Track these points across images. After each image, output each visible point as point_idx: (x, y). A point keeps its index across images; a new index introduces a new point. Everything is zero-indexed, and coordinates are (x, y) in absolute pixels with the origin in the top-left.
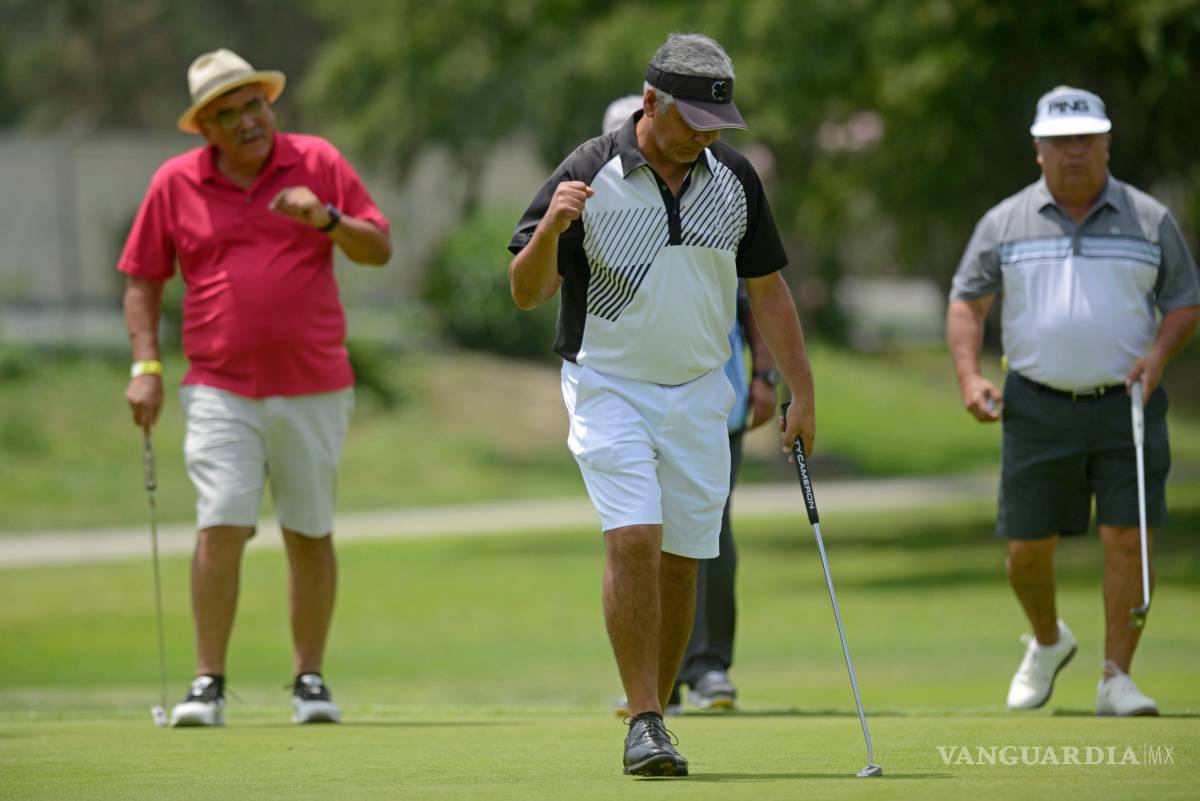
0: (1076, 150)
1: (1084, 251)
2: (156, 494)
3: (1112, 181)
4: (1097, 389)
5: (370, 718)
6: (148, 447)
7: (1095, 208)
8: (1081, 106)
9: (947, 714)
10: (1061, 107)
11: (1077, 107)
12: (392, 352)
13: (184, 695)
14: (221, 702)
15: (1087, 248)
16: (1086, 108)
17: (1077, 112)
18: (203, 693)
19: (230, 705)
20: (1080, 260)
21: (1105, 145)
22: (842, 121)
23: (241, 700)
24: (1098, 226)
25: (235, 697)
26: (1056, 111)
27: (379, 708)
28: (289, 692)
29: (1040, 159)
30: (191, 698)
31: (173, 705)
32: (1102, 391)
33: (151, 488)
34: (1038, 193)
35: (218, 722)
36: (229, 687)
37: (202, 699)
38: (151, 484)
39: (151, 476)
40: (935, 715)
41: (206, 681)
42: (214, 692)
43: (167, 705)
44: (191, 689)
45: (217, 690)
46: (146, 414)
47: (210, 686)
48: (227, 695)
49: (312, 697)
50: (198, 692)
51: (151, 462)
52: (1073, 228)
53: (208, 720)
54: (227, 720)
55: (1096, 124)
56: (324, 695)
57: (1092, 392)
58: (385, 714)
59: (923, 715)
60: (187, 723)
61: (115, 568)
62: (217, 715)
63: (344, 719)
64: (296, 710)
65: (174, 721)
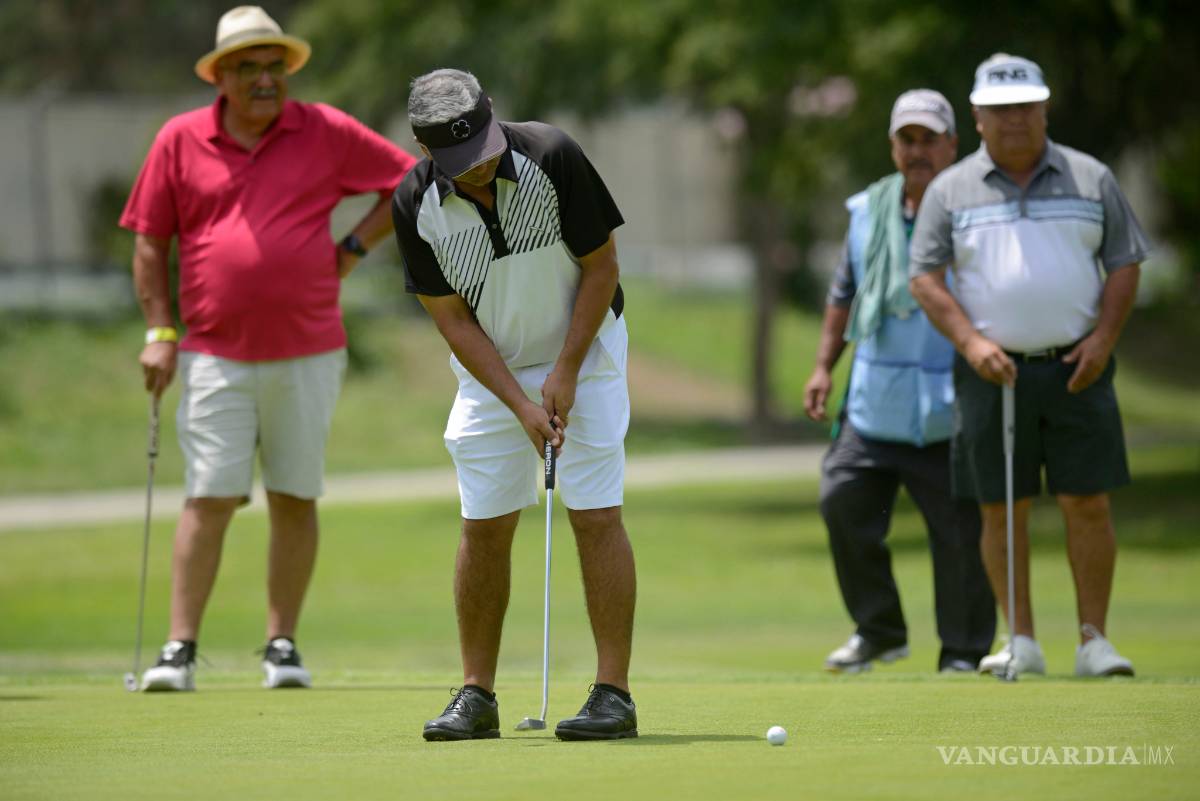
0: (1016, 119)
1: (1031, 214)
2: (157, 461)
3: (1051, 144)
4: (1049, 350)
5: (340, 683)
6: (156, 414)
7: (1037, 171)
8: (1020, 74)
9: (919, 680)
10: (1000, 75)
11: (1017, 75)
12: (364, 316)
13: (155, 659)
14: (192, 666)
15: (1034, 211)
16: (1025, 76)
17: (1017, 81)
18: (174, 658)
19: (200, 670)
20: (1028, 224)
21: (1042, 112)
22: (815, 85)
23: (212, 666)
24: (1041, 189)
25: (204, 660)
26: (996, 80)
27: (349, 673)
28: (260, 657)
29: (980, 127)
30: (162, 663)
31: (144, 670)
32: (1053, 352)
33: (153, 455)
34: (980, 161)
35: (188, 688)
36: (200, 651)
37: (173, 663)
38: (153, 450)
39: (155, 443)
40: (905, 680)
41: (177, 646)
42: (184, 656)
43: (138, 671)
44: (162, 653)
45: (188, 654)
46: (159, 379)
47: (181, 651)
48: (198, 660)
49: (284, 662)
50: (168, 657)
51: (157, 428)
52: (1017, 192)
53: (178, 685)
54: (198, 686)
55: (1035, 92)
56: (292, 660)
57: (1044, 354)
58: (354, 679)
59: (894, 680)
60: (159, 688)
61: (88, 533)
62: (188, 679)
63: (314, 684)
64: (265, 673)
65: (144, 686)
